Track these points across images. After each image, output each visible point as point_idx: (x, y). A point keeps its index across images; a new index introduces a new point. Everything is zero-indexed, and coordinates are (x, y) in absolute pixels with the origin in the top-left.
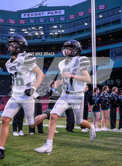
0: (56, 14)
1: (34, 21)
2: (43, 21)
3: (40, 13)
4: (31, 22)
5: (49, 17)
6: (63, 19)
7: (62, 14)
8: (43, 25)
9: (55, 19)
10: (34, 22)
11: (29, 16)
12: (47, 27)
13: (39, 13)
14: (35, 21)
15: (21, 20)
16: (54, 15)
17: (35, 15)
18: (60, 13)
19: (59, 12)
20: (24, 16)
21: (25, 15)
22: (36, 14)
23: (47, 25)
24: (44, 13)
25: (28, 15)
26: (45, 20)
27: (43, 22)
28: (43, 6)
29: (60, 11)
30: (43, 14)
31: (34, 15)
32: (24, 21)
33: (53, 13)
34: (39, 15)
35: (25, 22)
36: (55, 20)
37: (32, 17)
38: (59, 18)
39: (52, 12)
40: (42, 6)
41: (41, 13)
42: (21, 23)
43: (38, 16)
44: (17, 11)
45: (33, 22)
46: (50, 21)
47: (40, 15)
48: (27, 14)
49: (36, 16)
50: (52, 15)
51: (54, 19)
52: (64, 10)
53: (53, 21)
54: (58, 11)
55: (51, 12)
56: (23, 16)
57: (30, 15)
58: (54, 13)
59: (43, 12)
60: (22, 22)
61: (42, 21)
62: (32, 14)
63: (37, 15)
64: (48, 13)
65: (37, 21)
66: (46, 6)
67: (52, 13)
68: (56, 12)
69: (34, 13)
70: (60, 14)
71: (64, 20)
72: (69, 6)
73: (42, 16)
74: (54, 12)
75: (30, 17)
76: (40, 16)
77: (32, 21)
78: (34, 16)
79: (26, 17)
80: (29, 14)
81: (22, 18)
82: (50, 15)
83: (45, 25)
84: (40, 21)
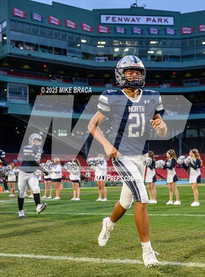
0: (160, 22)
1: (123, 30)
2: (139, 31)
3: (133, 19)
4: (119, 31)
5: (149, 27)
6: (171, 32)
7: (169, 24)
8: (139, 38)
9: (158, 30)
10: (125, 32)
11: (115, 21)
12: (145, 41)
13: (131, 17)
14: (125, 30)
15: (100, 27)
16: (157, 23)
17: (126, 21)
18: (166, 22)
19: (166, 20)
20: (107, 21)
21: (107, 19)
22: (127, 18)
23: (146, 38)
24: (140, 18)
25: (113, 19)
26: (142, 30)
27: (140, 33)
28: (137, 7)
29: (166, 18)
30: (138, 20)
31: (123, 20)
32: (106, 28)
33: (155, 21)
34: (132, 21)
35: (108, 30)
36: (158, 33)
37: (120, 22)
38: (165, 30)
39: (154, 19)
40: (135, 6)
41: (135, 17)
42: (101, 31)
43: (130, 22)
44: (93, 10)
45: (123, 32)
46: (152, 32)
47: (134, 21)
48: (111, 16)
49: (127, 23)
50: (154, 23)
51: (156, 30)
52: (172, 18)
53: (156, 33)
54: (163, 18)
55: (152, 18)
56: (103, 19)
57: (116, 19)
58: (157, 20)
59: (138, 17)
60: (103, 30)
61: (137, 31)
62: (120, 18)
63: (128, 21)
64: (147, 20)
65: (129, 31)
66: (143, 8)
67: (153, 21)
68: (160, 20)
69: (123, 17)
70: (166, 24)
71: (173, 34)
72: (180, 13)
73: (136, 23)
74: (156, 18)
75: (117, 22)
76: (133, 23)
77: (121, 30)
78: (123, 22)
79: (110, 21)
80: (115, 17)
81: (102, 22)
82: (150, 23)
83: (143, 38)
84: (135, 32)
